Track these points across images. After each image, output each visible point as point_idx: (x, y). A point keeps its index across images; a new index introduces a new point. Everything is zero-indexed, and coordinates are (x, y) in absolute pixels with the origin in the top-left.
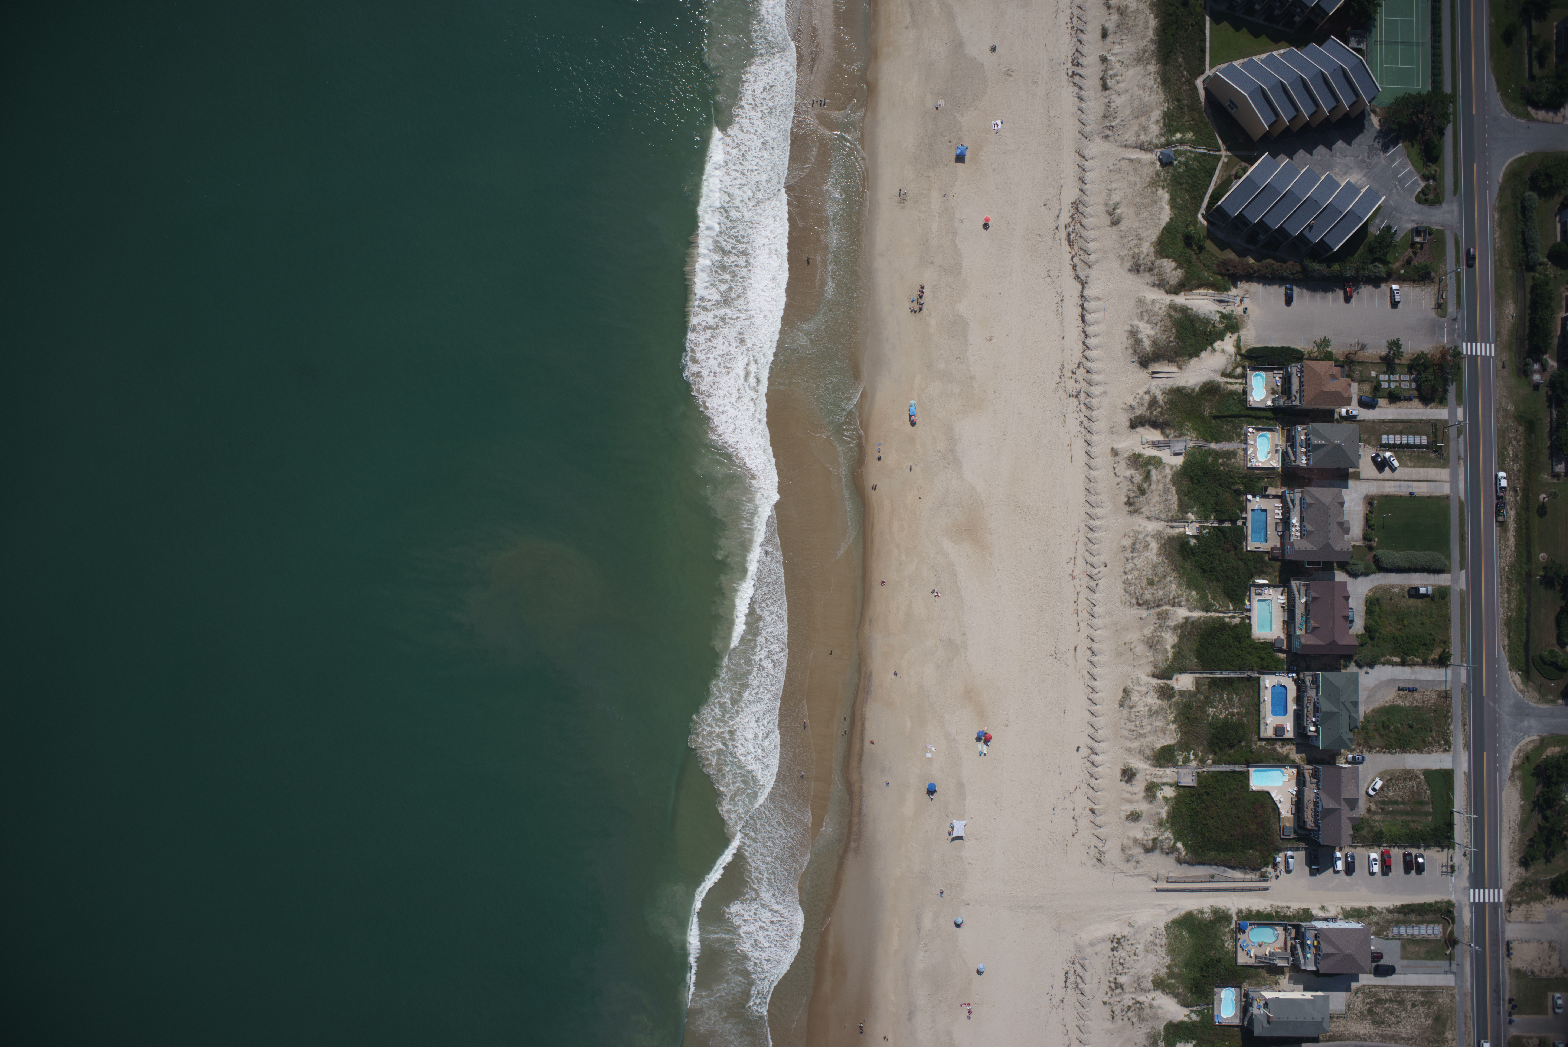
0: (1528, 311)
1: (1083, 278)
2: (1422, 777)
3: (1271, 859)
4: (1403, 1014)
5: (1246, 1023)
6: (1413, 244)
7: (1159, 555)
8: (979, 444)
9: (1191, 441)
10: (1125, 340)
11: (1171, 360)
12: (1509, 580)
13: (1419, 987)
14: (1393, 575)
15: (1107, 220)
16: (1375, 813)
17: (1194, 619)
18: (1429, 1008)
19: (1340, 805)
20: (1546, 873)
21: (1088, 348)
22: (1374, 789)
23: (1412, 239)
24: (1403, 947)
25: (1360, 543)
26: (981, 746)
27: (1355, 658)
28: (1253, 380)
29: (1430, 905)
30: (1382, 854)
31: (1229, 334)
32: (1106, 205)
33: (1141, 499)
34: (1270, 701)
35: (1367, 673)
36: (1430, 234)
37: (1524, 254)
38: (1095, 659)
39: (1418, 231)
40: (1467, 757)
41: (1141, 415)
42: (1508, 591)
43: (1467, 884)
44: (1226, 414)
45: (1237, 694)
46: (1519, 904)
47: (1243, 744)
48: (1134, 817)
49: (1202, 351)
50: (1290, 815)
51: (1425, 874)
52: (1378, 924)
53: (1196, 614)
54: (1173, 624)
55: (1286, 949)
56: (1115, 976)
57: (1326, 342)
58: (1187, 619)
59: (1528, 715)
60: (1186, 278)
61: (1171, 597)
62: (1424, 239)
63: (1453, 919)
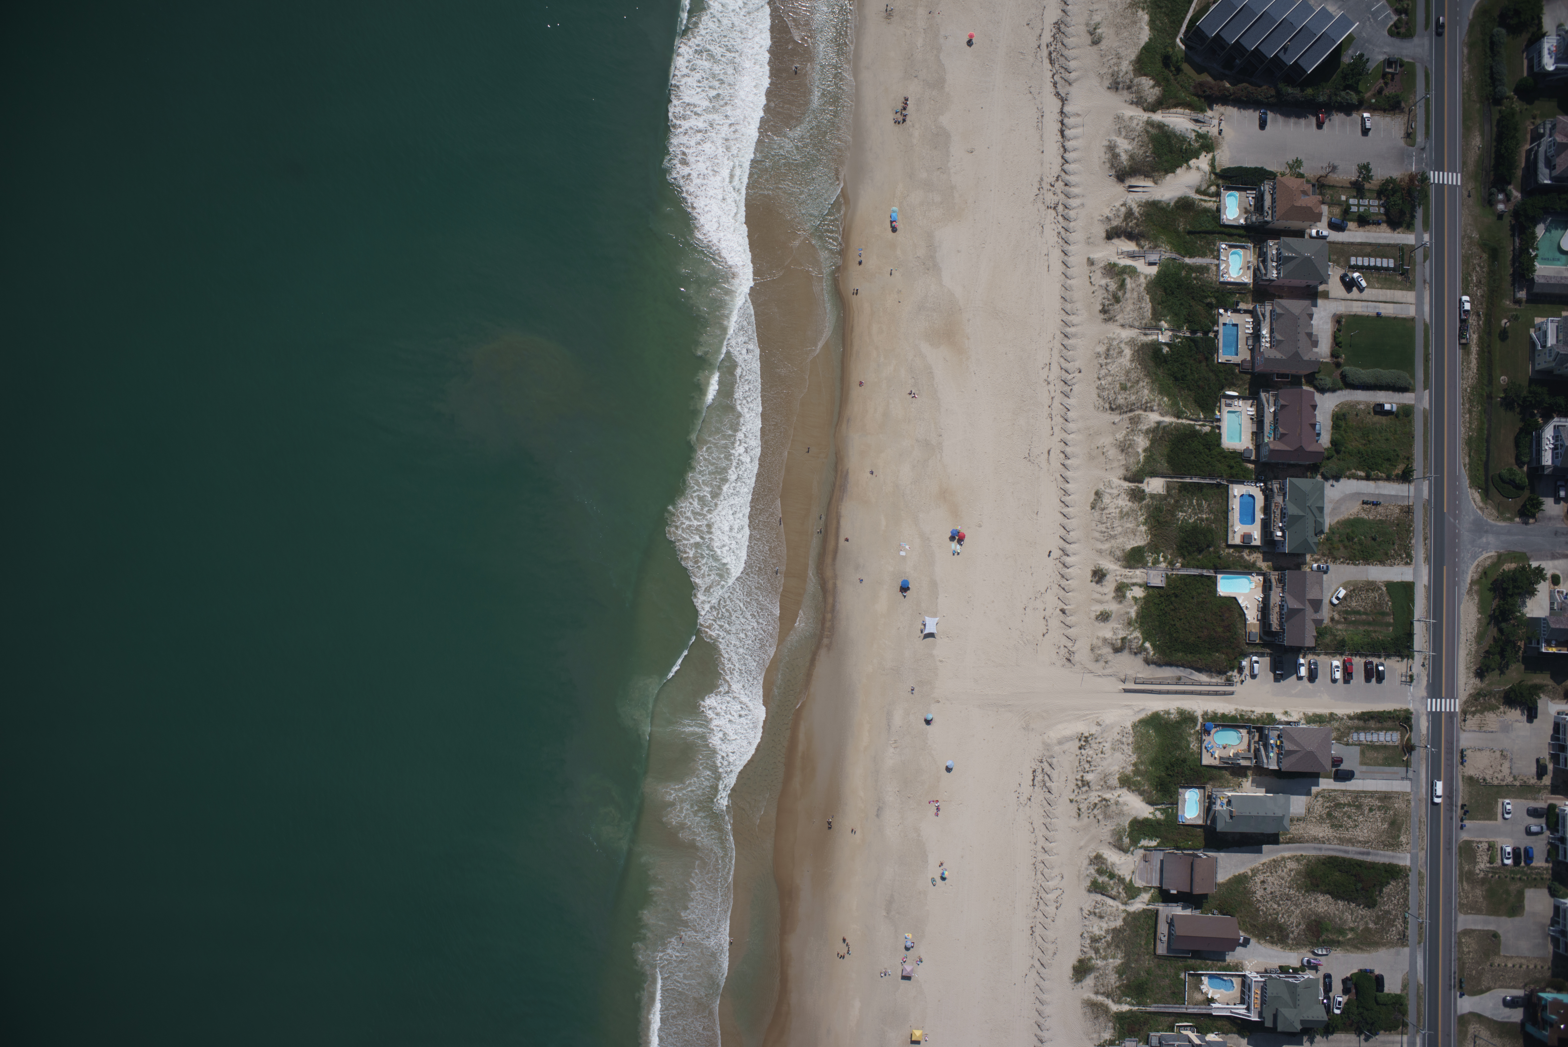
0: (1494, 144)
1: (1063, 95)
2: (1384, 589)
3: (1236, 663)
4: (1361, 819)
5: (1209, 822)
6: (1384, 75)
7: (1132, 361)
8: (959, 251)
9: (1165, 253)
10: (1102, 154)
11: (1147, 175)
12: (1470, 401)
13: (1376, 792)
14: (1359, 392)
15: (1088, 39)
16: (1338, 622)
17: (1165, 424)
18: (1385, 813)
19: (1304, 605)
20: (1500, 683)
21: (1067, 162)
22: (1337, 598)
23: (1384, 70)
24: (1363, 753)
25: (1328, 360)
26: (955, 546)
27: (1321, 470)
28: (1227, 199)
29: (1390, 712)
30: (1344, 662)
31: (1204, 154)
32: (1087, 25)
33: (1116, 307)
34: (1238, 509)
35: (1332, 486)
36: (1401, 66)
37: (1491, 88)
38: (1068, 462)
39: (1389, 62)
40: (1427, 571)
41: (1117, 227)
42: (1470, 412)
43: (1425, 694)
44: (1200, 229)
45: (1206, 500)
46: (1474, 714)
47: (1211, 549)
48: (1104, 617)
49: (1178, 167)
50: (1255, 621)
51: (1384, 682)
52: (1339, 730)
53: (1168, 419)
54: (1145, 428)
55: (1249, 751)
56: (1082, 774)
57: (1298, 163)
58: (1159, 423)
59: (1486, 532)
60: (1164, 95)
61: (1144, 401)
62: (1396, 70)
63: (1411, 727)
